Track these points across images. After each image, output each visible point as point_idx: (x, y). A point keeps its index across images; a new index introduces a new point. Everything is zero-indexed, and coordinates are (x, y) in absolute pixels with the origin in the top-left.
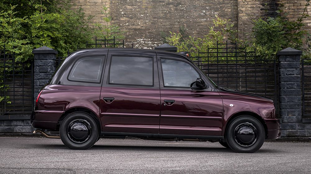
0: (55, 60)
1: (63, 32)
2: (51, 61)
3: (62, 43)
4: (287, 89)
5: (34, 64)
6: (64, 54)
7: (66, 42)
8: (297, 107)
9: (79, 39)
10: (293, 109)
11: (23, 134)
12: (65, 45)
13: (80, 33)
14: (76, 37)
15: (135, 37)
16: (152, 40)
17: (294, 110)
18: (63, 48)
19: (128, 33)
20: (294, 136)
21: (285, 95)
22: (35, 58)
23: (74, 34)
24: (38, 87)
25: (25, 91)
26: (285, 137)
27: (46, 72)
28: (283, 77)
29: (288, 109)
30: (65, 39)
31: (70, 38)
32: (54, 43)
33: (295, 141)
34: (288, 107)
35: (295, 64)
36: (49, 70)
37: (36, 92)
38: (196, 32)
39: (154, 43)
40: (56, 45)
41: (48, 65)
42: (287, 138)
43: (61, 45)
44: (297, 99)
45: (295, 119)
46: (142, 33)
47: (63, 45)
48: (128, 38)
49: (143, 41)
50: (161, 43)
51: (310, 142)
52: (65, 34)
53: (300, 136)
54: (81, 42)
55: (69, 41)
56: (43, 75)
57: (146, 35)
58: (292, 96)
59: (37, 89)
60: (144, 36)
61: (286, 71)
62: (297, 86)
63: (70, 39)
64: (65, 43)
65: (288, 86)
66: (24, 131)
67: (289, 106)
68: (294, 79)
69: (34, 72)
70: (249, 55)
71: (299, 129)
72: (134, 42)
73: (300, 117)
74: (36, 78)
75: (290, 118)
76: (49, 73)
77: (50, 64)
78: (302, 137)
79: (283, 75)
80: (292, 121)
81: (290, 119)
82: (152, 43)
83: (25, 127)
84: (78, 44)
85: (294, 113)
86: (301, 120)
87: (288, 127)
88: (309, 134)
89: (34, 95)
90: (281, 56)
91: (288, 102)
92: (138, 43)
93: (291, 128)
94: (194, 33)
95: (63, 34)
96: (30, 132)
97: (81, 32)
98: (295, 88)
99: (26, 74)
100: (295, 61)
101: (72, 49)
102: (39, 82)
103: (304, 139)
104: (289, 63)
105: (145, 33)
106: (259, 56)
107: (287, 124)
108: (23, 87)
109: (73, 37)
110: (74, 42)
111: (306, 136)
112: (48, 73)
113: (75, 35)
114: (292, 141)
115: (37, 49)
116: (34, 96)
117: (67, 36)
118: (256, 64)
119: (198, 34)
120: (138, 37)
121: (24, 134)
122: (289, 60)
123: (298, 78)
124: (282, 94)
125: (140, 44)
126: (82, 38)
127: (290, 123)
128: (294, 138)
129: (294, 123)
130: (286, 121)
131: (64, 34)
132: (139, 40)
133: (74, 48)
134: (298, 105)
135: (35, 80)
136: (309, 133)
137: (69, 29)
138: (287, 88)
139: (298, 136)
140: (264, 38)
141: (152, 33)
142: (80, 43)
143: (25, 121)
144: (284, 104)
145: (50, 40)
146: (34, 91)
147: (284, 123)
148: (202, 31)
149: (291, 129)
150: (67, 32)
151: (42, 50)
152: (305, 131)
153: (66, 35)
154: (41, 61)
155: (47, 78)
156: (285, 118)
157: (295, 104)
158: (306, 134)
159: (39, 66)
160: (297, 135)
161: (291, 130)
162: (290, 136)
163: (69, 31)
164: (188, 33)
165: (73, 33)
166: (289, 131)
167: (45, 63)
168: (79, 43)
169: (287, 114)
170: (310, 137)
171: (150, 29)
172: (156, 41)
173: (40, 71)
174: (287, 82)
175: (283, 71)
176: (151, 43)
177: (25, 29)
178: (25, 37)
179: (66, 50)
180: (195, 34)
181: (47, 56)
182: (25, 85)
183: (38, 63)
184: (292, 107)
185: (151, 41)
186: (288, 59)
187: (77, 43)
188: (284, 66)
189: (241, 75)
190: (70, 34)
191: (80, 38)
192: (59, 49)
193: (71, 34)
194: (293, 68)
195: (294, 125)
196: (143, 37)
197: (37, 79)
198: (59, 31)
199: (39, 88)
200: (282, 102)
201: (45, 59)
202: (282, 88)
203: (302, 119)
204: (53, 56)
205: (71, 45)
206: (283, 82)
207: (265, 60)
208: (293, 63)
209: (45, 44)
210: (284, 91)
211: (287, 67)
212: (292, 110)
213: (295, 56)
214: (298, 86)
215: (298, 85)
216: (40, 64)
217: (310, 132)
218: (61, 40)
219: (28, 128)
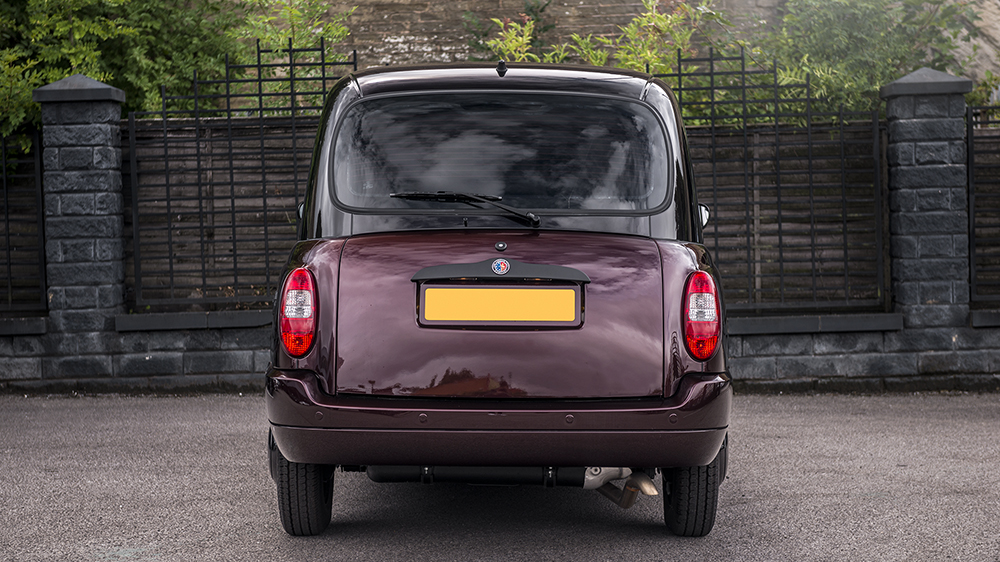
0: (117, 124)
1: (141, 20)
2: (103, 126)
3: (138, 54)
4: (920, 214)
5: (41, 139)
6: (147, 94)
7: (153, 52)
8: (953, 271)
9: (195, 41)
10: (941, 279)
11: (12, 386)
12: (150, 62)
13: (197, 19)
14: (186, 34)
15: (379, 30)
16: (434, 42)
17: (943, 283)
18: (145, 73)
19: (354, 18)
20: (945, 373)
21: (915, 234)
22: (46, 119)
23: (178, 24)
24: (59, 219)
25: (13, 235)
26: (914, 375)
27: (86, 168)
28: (907, 171)
29: (924, 280)
30: (149, 43)
31: (165, 37)
32: (113, 56)
33: (947, 389)
34: (925, 275)
35: (946, 126)
36: (97, 158)
37: (53, 238)
38: (577, 13)
39: (442, 51)
40: (119, 63)
41: (92, 142)
42: (920, 378)
43: (135, 61)
44: (954, 246)
45: (946, 315)
46: (402, 18)
47: (145, 62)
48: (356, 36)
49: (404, 43)
50: (463, 49)
51: (997, 392)
52: (149, 25)
53: (965, 373)
54: (202, 49)
55: (163, 50)
56: (74, 179)
57: (414, 24)
58: (937, 237)
59: (56, 226)
60: (408, 27)
61: (918, 149)
62: (953, 202)
63: (167, 42)
64: (151, 55)
65: (924, 203)
66: (15, 374)
67: (929, 271)
68: (943, 177)
69: (42, 170)
70: (786, 96)
71: (961, 349)
72: (376, 46)
73: (964, 307)
74: (52, 190)
75: (929, 310)
76: (96, 169)
77: (98, 140)
78: (970, 376)
79: (907, 163)
80: (937, 322)
81: (931, 315)
82: (436, 51)
83: (16, 360)
84: (192, 56)
85: (944, 295)
86: (969, 318)
87: (924, 344)
88: (993, 365)
89: (47, 247)
90: (898, 100)
91: (923, 256)
92: (388, 51)
93: (935, 346)
94: (569, 17)
95: (140, 26)
96: (38, 379)
97: (200, 15)
98: (948, 210)
99: (14, 175)
100: (947, 114)
101: (172, 74)
102: (63, 203)
103: (976, 381)
104: (928, 123)
105: (410, 18)
106: (822, 99)
107: (920, 331)
108: (9, 221)
109: (175, 33)
110: (180, 49)
111: (984, 373)
112: (92, 172)
113: (180, 28)
114: (938, 390)
115: (53, 86)
116: (45, 251)
117: (156, 33)
118: (812, 125)
119: (584, 19)
120: (388, 30)
121: (15, 383)
122: (926, 112)
123: (957, 172)
124: (904, 231)
125: (395, 54)
126: (205, 38)
127: (931, 327)
128: (942, 378)
129: (944, 330)
130: (916, 321)
131: (144, 24)
132: (392, 41)
133: (181, 71)
134: (958, 267)
135: (48, 197)
136: (995, 361)
137: (162, 6)
138: (922, 209)
139: (957, 372)
140: (838, 36)
141: (434, 17)
142: (200, 54)
143: (16, 340)
144: (911, 262)
145: (95, 50)
146: (47, 234)
147: (911, 328)
148: (593, 9)
149: (935, 350)
150: (155, 17)
151: (70, 90)
152: (982, 354)
153: (151, 27)
154: (66, 130)
155: (91, 187)
156: (914, 312)
157: (948, 263)
158: (986, 365)
159: (59, 147)
160: (955, 368)
161: (932, 353)
162: (931, 374)
163: (162, 13)
164: (549, 16)
165: (175, 22)
166: (926, 357)
167: (80, 136)
168: (195, 55)
169: (922, 299)
170: (997, 373)
171: (426, 6)
172: (447, 44)
173: (63, 164)
174: (922, 186)
175: (906, 149)
176: (430, 49)
177: (14, 9)
178: (14, 36)
179: (152, 78)
180: (571, 20)
181: (88, 110)
182: (15, 212)
183: (56, 134)
184: (939, 273)
185: (431, 43)
186: (923, 109)
187: (189, 53)
188: (909, 132)
189: (756, 164)
190: (166, 25)
191: (198, 36)
192: (131, 78)
193: (168, 25)
194: (940, 139)
195: (944, 336)
196: (405, 29)
197: (55, 192)
198: (126, 16)
199: (63, 222)
200: (904, 255)
201: (80, 120)
202: (903, 209)
203: (970, 315)
204: (110, 111)
205: (169, 63)
206: (906, 187)
207: (843, 113)
208: (940, 122)
209: (79, 66)
210: (912, 220)
211: (922, 136)
212: (936, 283)
213: (946, 98)
214: (956, 200)
215: (956, 198)
216: (65, 140)
217: (998, 357)
218: (136, 45)
219: (28, 363)
